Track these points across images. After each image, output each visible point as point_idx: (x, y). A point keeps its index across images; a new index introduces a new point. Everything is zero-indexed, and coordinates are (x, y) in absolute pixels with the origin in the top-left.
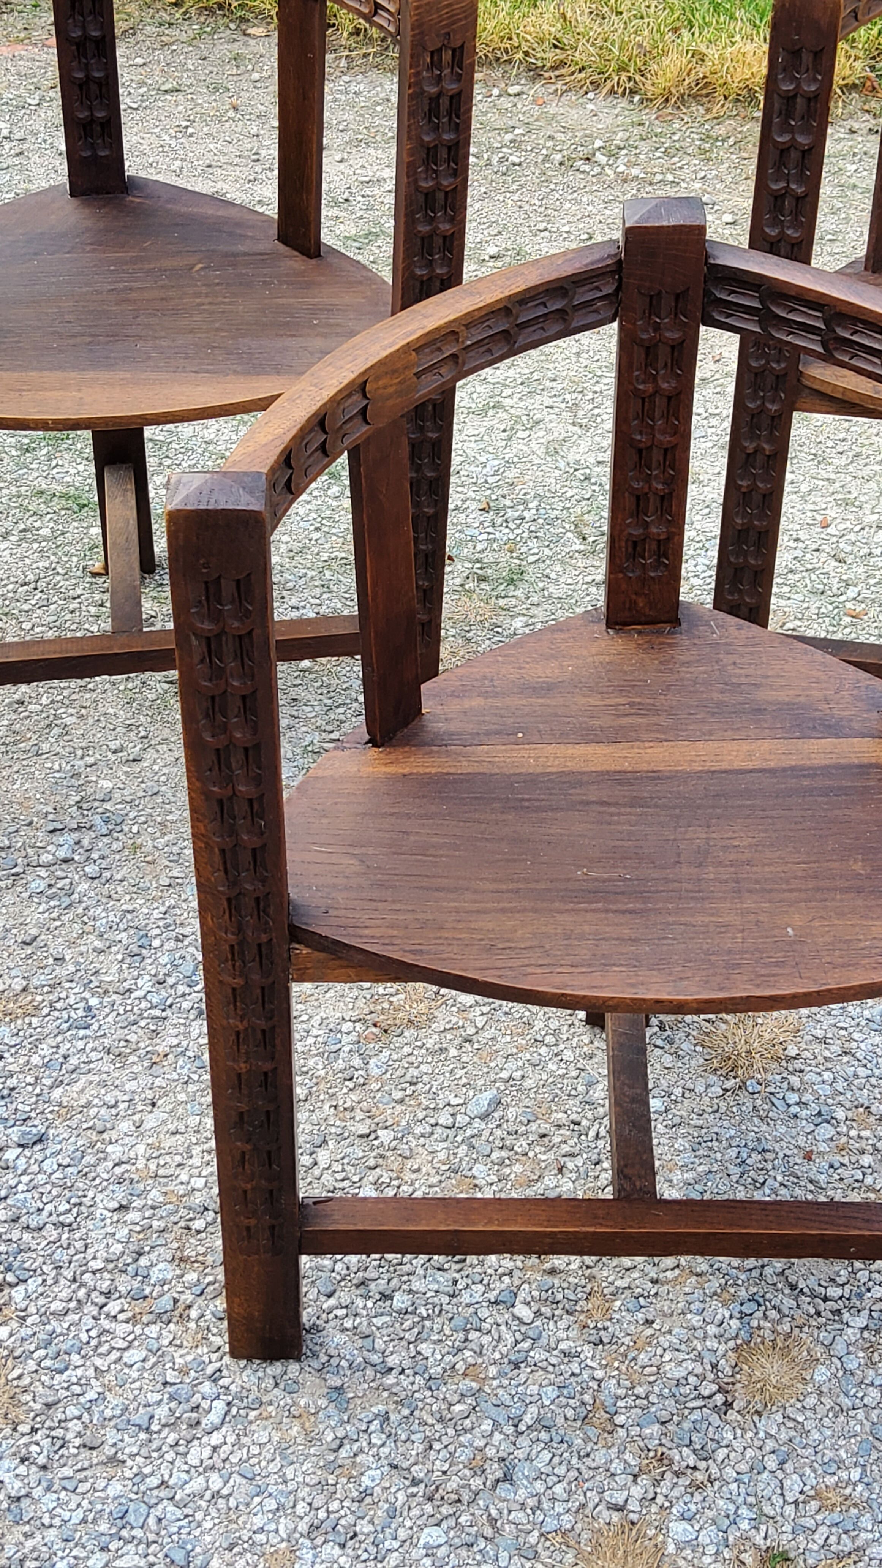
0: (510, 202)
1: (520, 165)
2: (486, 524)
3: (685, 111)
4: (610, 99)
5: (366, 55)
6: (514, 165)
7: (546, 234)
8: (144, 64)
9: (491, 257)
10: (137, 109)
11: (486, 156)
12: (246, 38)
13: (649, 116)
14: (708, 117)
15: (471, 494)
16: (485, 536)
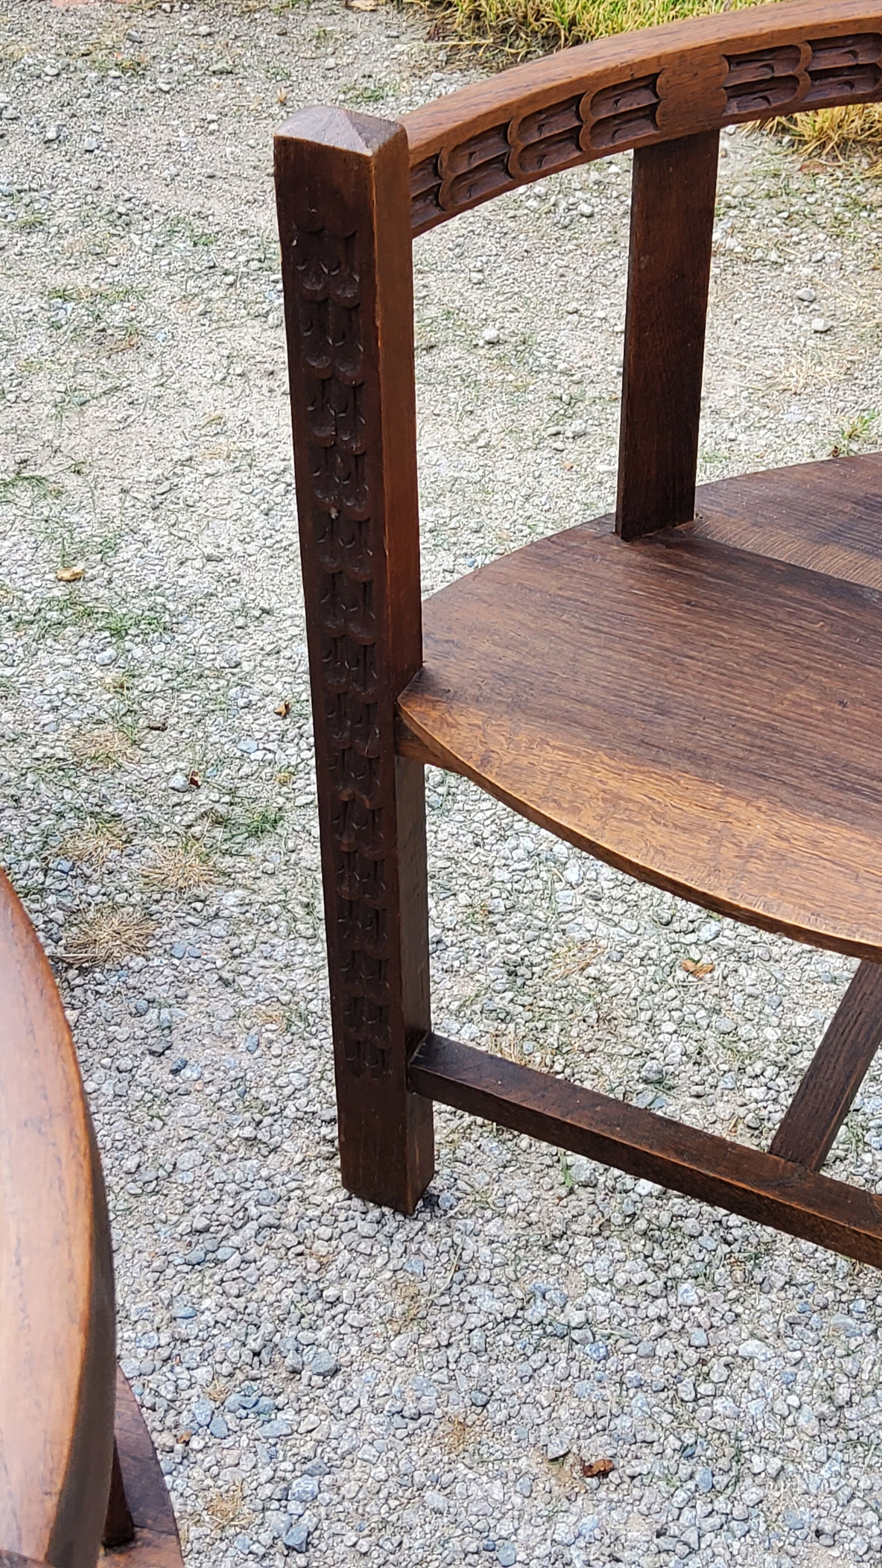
0: (553, 267)
1: (591, 216)
2: (273, 736)
3: (842, 162)
4: (753, 137)
5: (476, 48)
6: (582, 215)
7: (575, 317)
8: (209, 34)
9: (489, 343)
10: (168, 92)
11: (553, 200)
12: (348, 12)
13: (791, 164)
14: (868, 174)
15: (279, 687)
16: (259, 755)
